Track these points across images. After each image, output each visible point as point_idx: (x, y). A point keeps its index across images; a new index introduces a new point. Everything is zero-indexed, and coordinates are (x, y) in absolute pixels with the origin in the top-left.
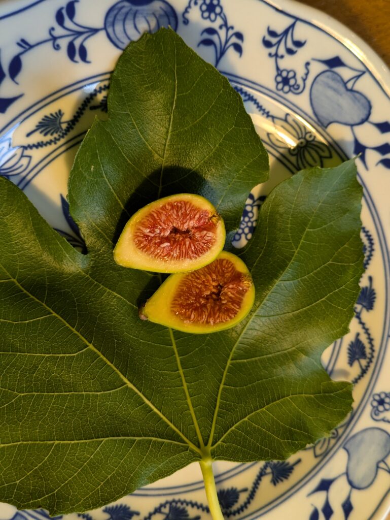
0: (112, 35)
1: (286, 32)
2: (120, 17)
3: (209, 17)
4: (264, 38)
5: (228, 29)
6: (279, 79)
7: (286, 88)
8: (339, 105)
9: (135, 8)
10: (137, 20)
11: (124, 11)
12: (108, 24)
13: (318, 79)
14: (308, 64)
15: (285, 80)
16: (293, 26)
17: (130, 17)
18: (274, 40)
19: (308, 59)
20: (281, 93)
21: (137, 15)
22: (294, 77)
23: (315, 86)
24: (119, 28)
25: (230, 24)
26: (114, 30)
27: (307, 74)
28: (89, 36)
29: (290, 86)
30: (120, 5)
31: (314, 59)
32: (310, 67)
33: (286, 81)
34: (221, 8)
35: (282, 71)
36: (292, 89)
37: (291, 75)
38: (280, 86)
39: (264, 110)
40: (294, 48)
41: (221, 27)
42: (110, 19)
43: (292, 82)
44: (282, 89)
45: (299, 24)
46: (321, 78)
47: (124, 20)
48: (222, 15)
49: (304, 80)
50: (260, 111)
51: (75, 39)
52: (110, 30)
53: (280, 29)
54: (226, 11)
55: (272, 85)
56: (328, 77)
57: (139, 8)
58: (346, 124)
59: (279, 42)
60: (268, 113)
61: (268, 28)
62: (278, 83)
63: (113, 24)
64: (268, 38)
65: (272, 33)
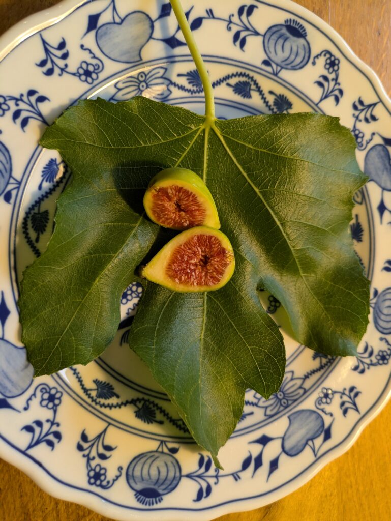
0: (178, 470)
1: (38, 442)
2: (168, 482)
3: (101, 469)
4: (59, 442)
5: (88, 455)
6: (57, 402)
7: (53, 392)
8: (8, 362)
9: (156, 487)
10: (156, 478)
11: (163, 487)
12: (178, 479)
13: (20, 392)
14: (26, 409)
15: (52, 400)
16: (30, 447)
17: (160, 481)
18: (51, 437)
19: (24, 413)
20: (60, 389)
21: (155, 482)
22: (43, 400)
23: (25, 386)
24: (171, 474)
25: (85, 460)
26: (175, 473)
27: (30, 399)
28: (193, 473)
29: (49, 393)
30: (166, 492)
31: (19, 411)
32: (25, 405)
33: (52, 398)
34: (88, 475)
35: (53, 408)
36: (48, 390)
37: (45, 403)
38: (58, 395)
39: (77, 377)
40: (34, 426)
41: (94, 458)
42: (175, 482)
43: (46, 396)
44: (57, 392)
45: (23, 448)
46: (17, 392)
47: (166, 479)
48: (89, 468)
49: (34, 395)
50: (81, 377)
51: (203, 473)
52: (178, 474)
53: (43, 446)
54: (85, 471)
55: (66, 399)
56: (10, 392)
57: (152, 487)
58: (8, 342)
59: (47, 435)
60: (74, 374)
61: (53, 449)
62: (59, 399)
63: (174, 478)
64: (55, 440)
65: (51, 444)
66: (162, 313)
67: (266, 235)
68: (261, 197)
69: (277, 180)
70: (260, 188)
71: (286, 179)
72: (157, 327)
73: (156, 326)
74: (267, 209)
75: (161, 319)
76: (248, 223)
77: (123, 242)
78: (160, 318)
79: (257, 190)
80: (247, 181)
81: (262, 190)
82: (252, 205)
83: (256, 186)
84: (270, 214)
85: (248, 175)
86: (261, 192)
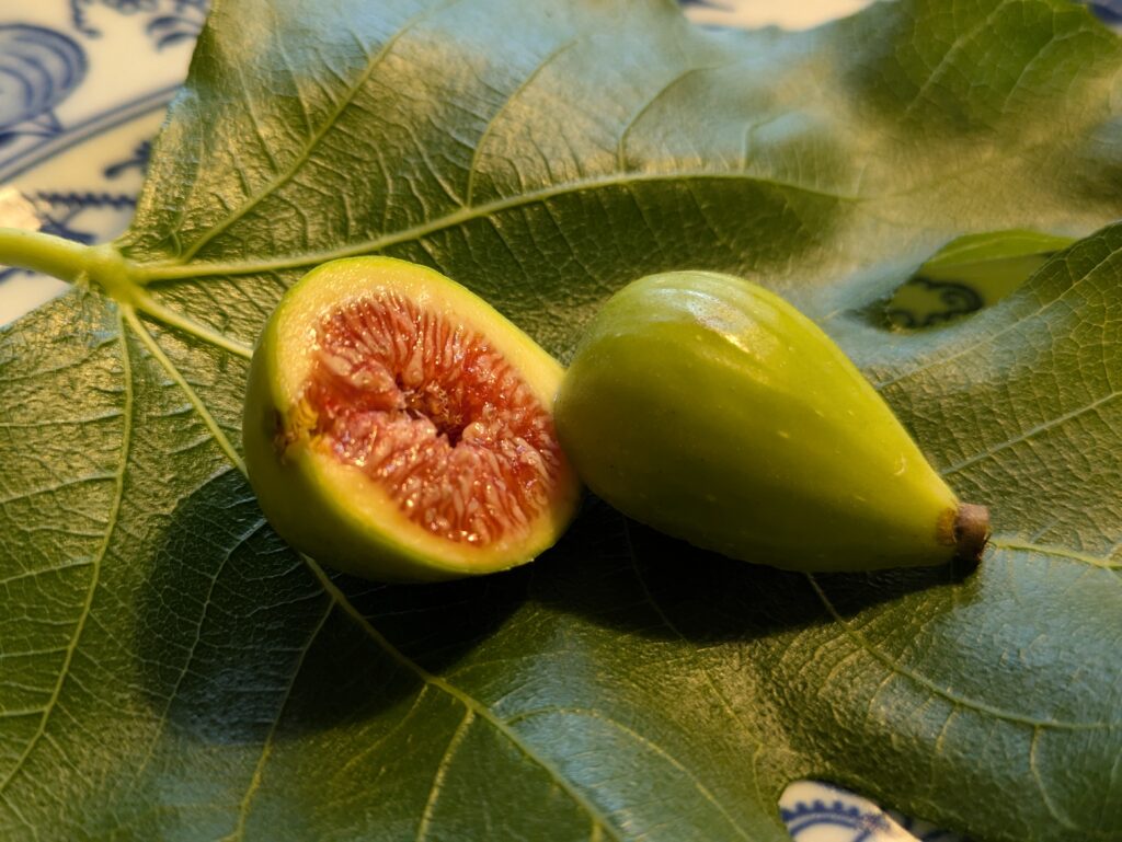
66: (966, 700)
67: (662, 245)
68: (495, 205)
69: (448, 134)
70: (457, 199)
71: (454, 106)
72: (1050, 720)
73: (1046, 728)
74: (553, 198)
75: (1003, 707)
76: (594, 300)
77: (541, 775)
78: (996, 711)
79: (466, 213)
80: (416, 242)
81: (471, 194)
82: (522, 253)
83: (447, 213)
84: (576, 194)
85: (390, 231)
86: (477, 201)
